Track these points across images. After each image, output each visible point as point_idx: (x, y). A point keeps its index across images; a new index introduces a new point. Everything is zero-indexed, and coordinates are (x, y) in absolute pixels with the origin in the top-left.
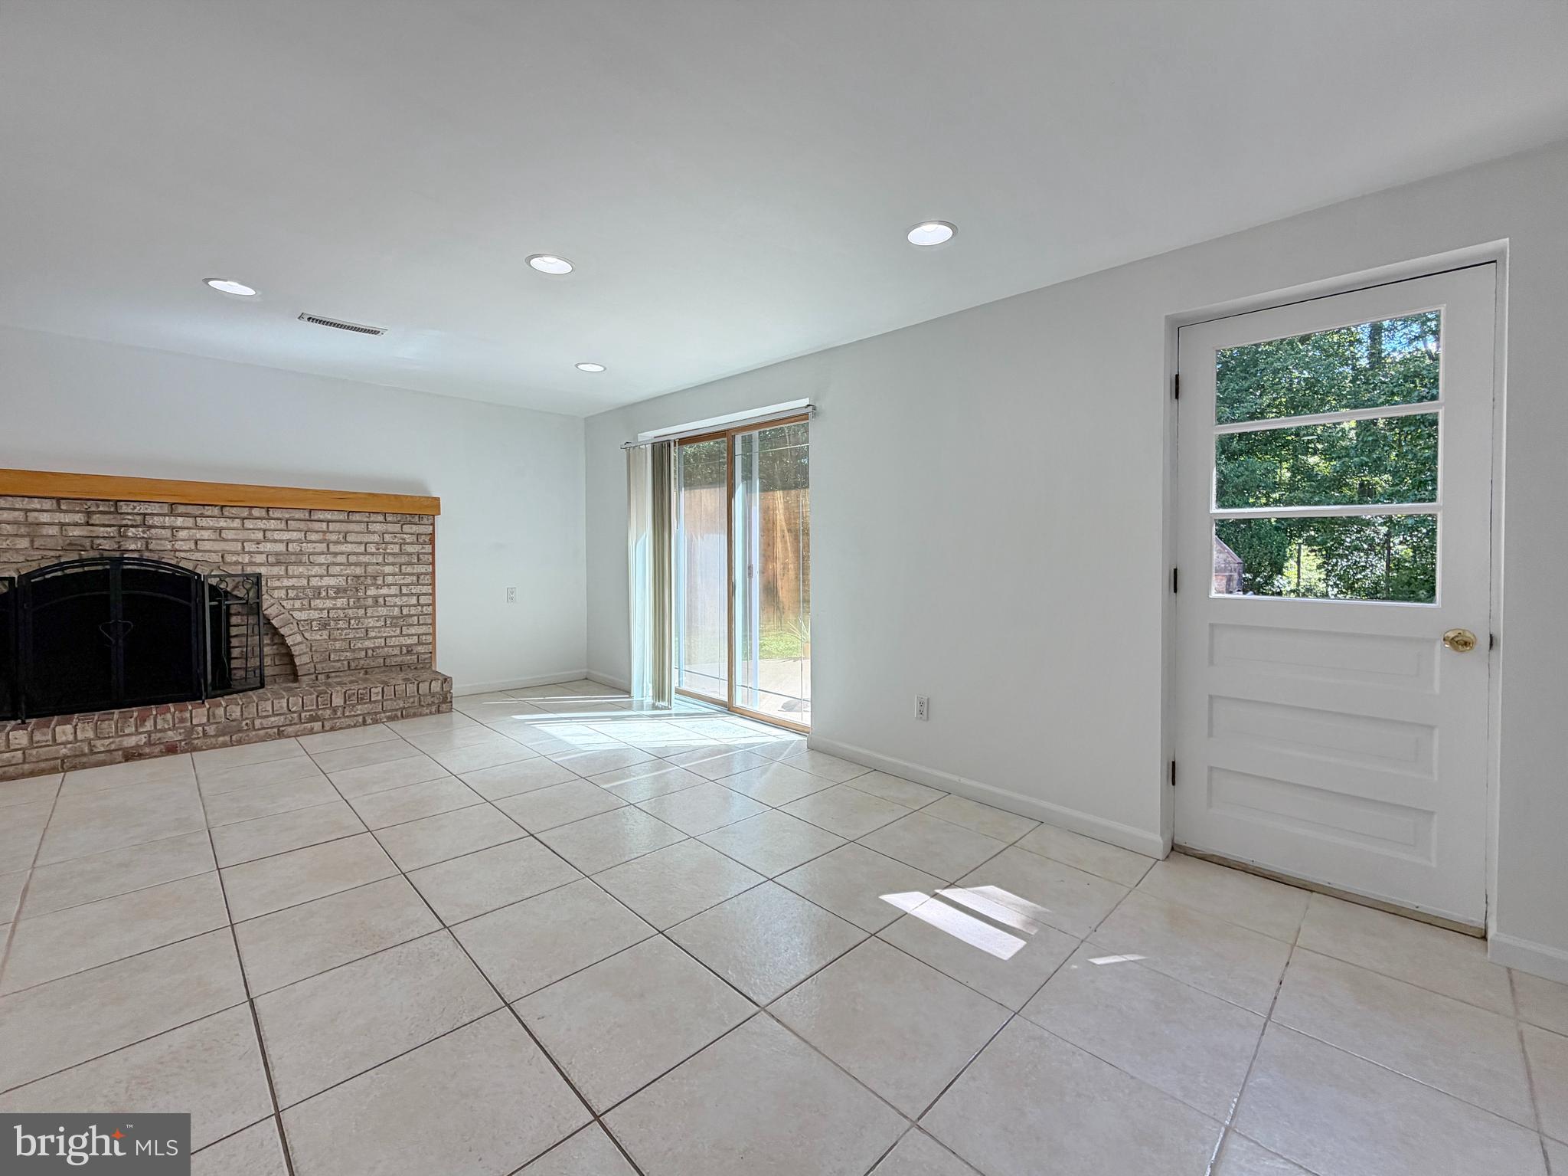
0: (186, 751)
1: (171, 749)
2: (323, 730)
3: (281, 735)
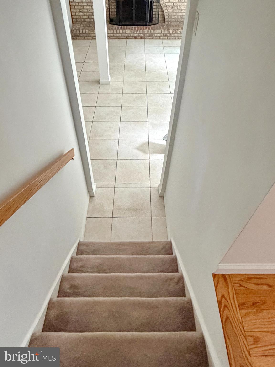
0: (144, 39)
1: (141, 38)
2: (167, 39)
3: (160, 38)
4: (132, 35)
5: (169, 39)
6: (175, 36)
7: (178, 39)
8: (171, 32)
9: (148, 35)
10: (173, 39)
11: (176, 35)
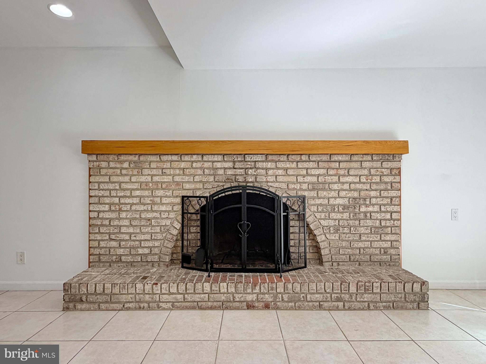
0: (274, 309)
1: (267, 307)
2: (344, 309)
3: (320, 307)
4: (238, 297)
5: (349, 309)
6: (366, 299)
7: (376, 308)
8: (353, 289)
9: (286, 297)
10: (359, 309)
11: (367, 297)
